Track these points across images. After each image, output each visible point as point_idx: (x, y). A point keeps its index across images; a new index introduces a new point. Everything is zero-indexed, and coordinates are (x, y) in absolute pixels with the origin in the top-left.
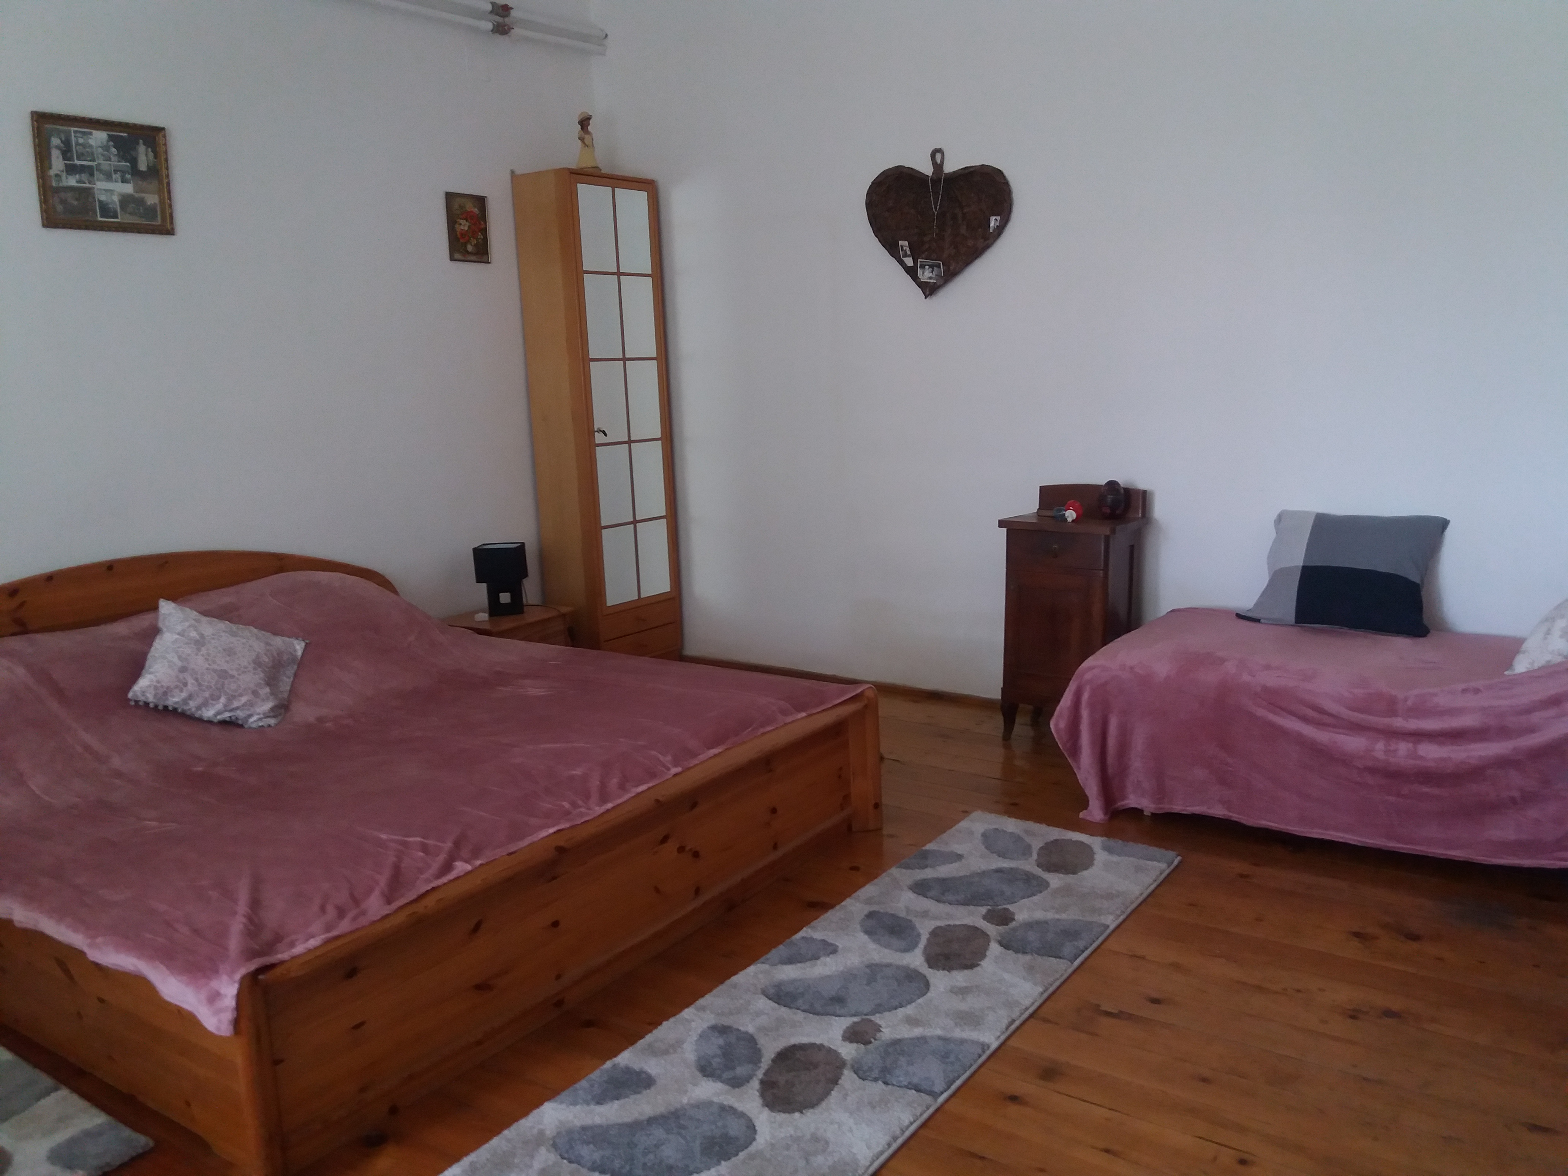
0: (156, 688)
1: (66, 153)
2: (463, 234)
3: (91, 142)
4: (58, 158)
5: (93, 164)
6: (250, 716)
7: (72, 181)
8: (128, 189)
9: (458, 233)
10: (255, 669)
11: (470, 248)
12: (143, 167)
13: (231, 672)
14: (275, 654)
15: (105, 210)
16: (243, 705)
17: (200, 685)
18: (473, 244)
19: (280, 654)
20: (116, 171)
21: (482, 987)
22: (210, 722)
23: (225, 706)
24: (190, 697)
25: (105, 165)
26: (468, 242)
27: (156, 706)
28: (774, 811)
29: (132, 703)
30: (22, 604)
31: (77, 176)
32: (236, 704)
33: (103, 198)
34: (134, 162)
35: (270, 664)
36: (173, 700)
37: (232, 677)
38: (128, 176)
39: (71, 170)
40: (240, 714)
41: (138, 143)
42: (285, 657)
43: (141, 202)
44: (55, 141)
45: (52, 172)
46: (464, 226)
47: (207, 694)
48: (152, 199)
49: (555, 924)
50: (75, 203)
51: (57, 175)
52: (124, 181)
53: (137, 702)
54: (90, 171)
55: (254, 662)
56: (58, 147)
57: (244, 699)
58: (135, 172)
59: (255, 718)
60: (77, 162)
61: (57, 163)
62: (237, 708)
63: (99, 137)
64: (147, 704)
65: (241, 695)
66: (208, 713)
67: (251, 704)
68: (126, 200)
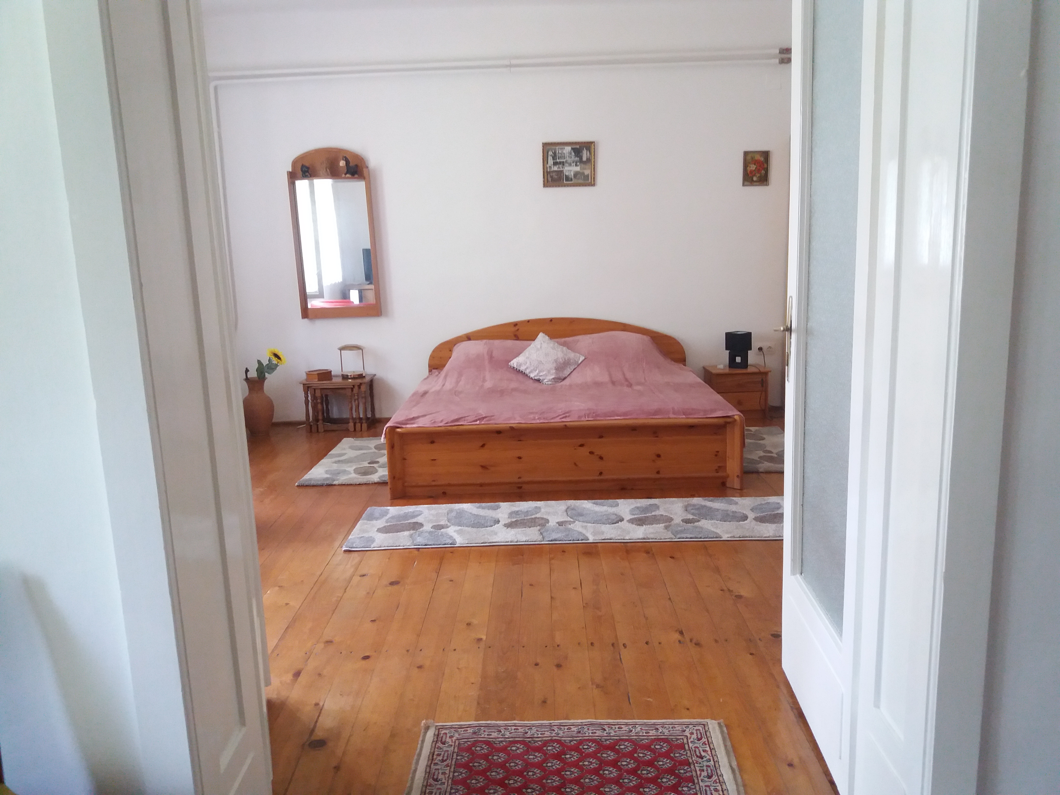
0: (517, 362)
1: (554, 157)
2: (751, 172)
3: (565, 152)
4: (551, 159)
5: (565, 161)
6: (544, 379)
7: (556, 168)
8: (578, 169)
9: (748, 172)
10: (553, 363)
11: (755, 179)
12: (584, 159)
13: (543, 362)
14: (566, 359)
15: (568, 178)
16: (544, 375)
17: (531, 365)
18: (757, 177)
19: (569, 359)
20: (573, 162)
21: (483, 467)
22: (532, 378)
23: (537, 374)
24: (527, 368)
25: (569, 160)
26: (755, 175)
27: (517, 369)
28: (659, 456)
29: (509, 366)
30: (518, 330)
31: (558, 166)
32: (541, 374)
33: (567, 174)
34: (581, 158)
35: (562, 362)
36: (522, 368)
37: (543, 364)
38: (578, 164)
39: (555, 164)
40: (541, 378)
41: (583, 149)
42: (572, 361)
43: (583, 173)
44: (550, 153)
45: (548, 166)
46: (753, 167)
47: (532, 368)
48: (587, 172)
49: (520, 458)
50: (556, 177)
51: (550, 167)
52: (576, 165)
53: (511, 366)
54: (563, 163)
55: (555, 360)
56: (551, 155)
57: (544, 373)
58: (581, 161)
59: (546, 380)
60: (558, 160)
61: (551, 161)
62: (542, 376)
63: (568, 149)
64: (514, 368)
65: (544, 371)
66: (532, 375)
67: (546, 375)
68: (576, 174)
